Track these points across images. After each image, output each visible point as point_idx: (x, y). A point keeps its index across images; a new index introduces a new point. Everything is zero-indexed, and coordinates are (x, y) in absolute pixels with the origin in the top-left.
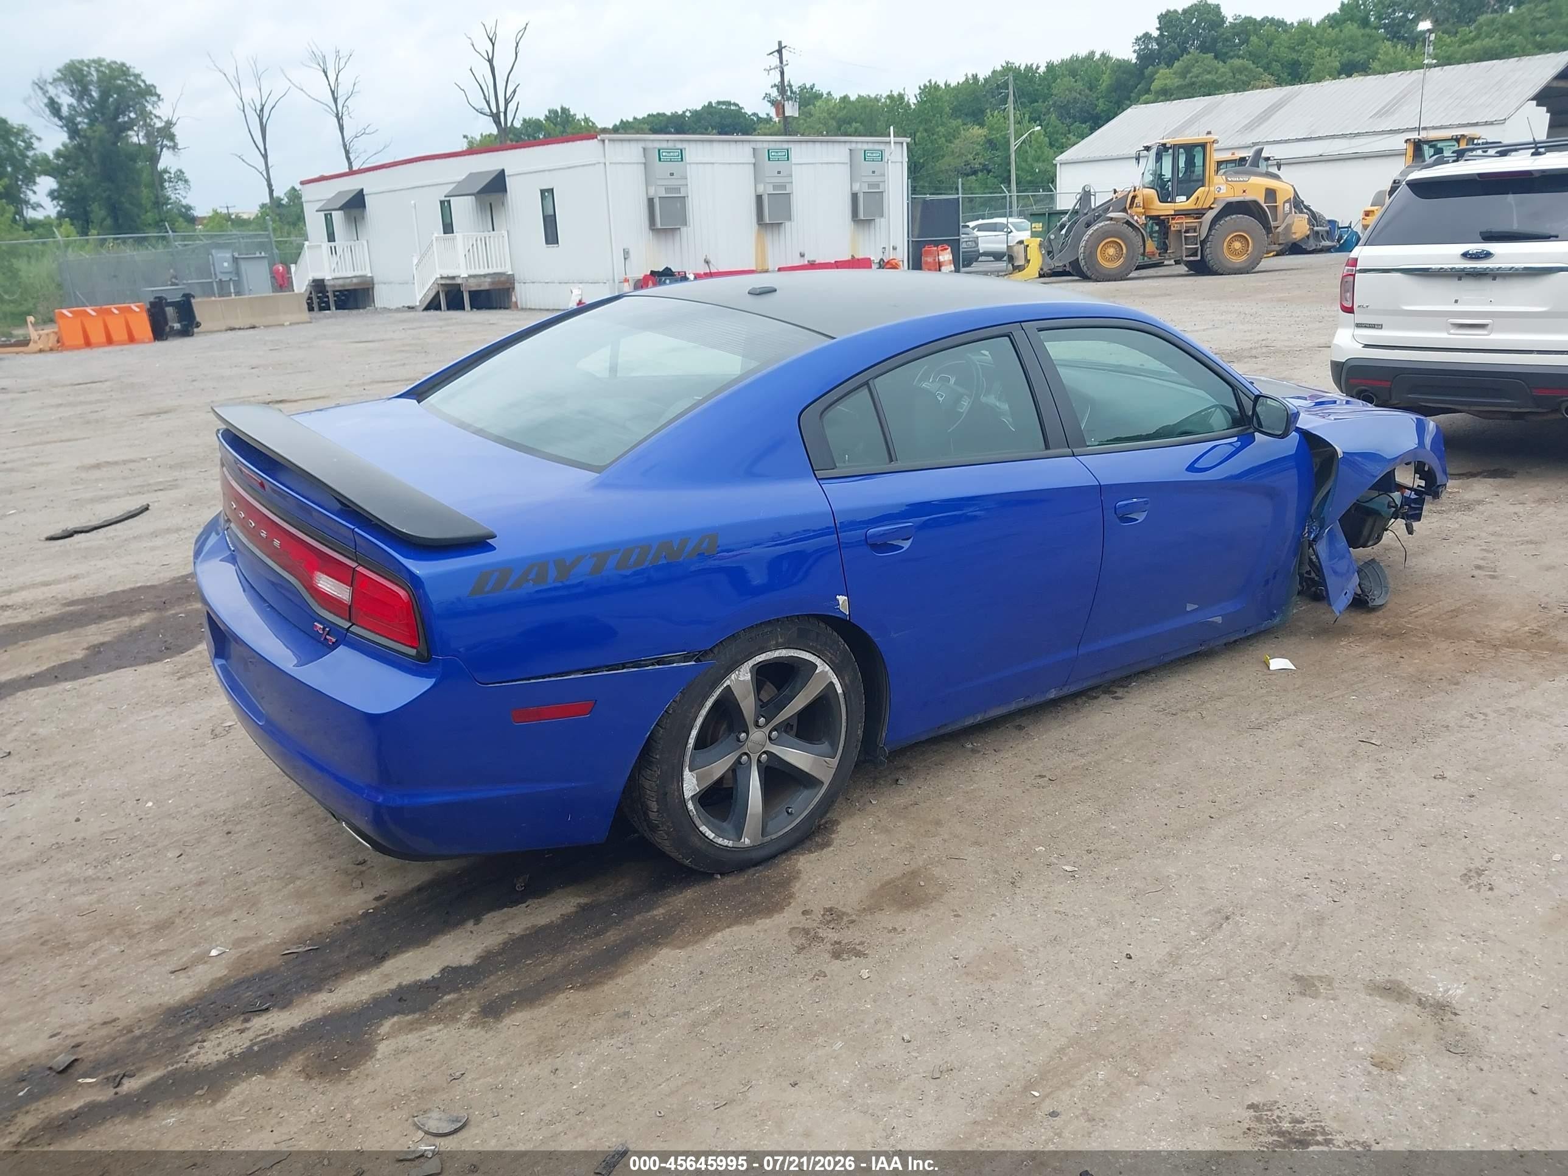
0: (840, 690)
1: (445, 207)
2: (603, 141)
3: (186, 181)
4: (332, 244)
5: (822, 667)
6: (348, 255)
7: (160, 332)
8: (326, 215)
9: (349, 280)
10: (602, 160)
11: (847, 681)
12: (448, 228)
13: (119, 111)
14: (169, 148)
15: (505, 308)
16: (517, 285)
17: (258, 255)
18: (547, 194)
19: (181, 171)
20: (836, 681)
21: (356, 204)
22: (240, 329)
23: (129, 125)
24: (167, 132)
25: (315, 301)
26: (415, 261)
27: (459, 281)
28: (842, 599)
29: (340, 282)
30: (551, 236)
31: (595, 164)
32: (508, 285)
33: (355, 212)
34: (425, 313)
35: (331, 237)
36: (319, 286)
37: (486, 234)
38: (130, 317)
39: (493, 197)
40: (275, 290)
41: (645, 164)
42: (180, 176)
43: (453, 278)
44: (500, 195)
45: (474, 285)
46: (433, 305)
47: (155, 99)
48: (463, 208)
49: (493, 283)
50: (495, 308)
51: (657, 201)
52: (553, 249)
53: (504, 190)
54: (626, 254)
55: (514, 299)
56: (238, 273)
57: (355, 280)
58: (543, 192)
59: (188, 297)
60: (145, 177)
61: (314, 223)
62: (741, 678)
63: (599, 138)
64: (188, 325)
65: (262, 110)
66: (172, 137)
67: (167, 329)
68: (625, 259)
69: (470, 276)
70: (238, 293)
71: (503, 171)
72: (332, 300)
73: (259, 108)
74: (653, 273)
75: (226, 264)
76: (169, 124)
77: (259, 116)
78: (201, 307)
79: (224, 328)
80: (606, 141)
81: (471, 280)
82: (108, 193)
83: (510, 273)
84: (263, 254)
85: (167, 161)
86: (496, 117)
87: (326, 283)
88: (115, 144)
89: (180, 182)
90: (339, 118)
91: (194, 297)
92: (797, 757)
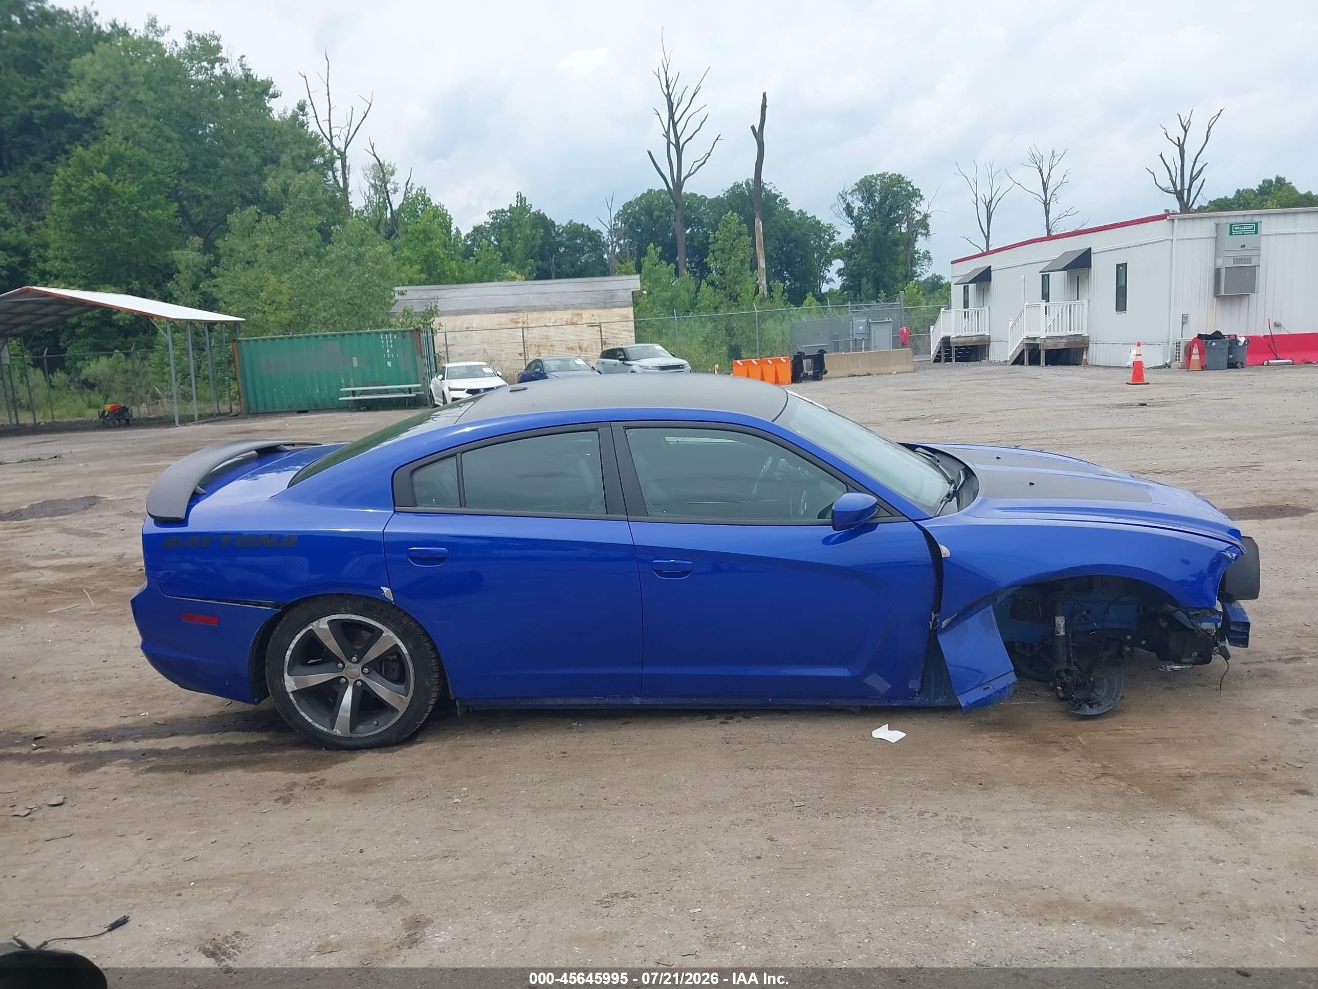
0: (405, 652)
1: (1045, 280)
2: (1173, 220)
3: (930, 259)
4: (966, 310)
5: (388, 633)
6: (975, 317)
7: (797, 377)
8: (965, 287)
9: (970, 338)
10: (1170, 237)
11: (411, 647)
12: (1046, 296)
13: (892, 210)
14: (922, 234)
15: (1076, 365)
16: (1091, 345)
17: (886, 320)
18: (1122, 269)
19: (928, 252)
20: (400, 644)
21: (984, 278)
22: (858, 376)
23: (899, 220)
24: (924, 223)
25: (943, 354)
26: (1011, 323)
27: (1038, 342)
28: (385, 589)
29: (962, 339)
30: (1121, 305)
31: (1162, 241)
32: (1083, 345)
33: (983, 284)
34: (1012, 367)
35: (966, 305)
36: (946, 341)
37: (1072, 303)
38: (778, 366)
39: (1080, 271)
40: (895, 346)
41: (1216, 238)
42: (927, 256)
43: (1035, 339)
44: (1085, 270)
45: (1050, 345)
46: (1019, 361)
47: (918, 199)
48: (1058, 279)
49: (1068, 343)
50: (1069, 364)
51: (1223, 271)
52: (1122, 316)
53: (1089, 265)
54: (1185, 319)
55: (1084, 357)
56: (869, 335)
57: (974, 339)
58: (1118, 266)
59: (822, 352)
60: (901, 257)
61: (957, 293)
62: (321, 626)
63: (1168, 218)
64: (819, 372)
65: (991, 201)
66: (926, 227)
67: (802, 375)
68: (1183, 323)
69: (1047, 338)
70: (867, 348)
71: (1090, 249)
72: (953, 353)
73: (988, 201)
74: (1200, 336)
75: (861, 328)
76: (926, 216)
77: (987, 207)
78: (829, 360)
79: (848, 374)
80: (1176, 221)
81: (1049, 341)
82: (875, 270)
83: (1086, 335)
84: (890, 320)
85: (921, 245)
86: (1179, 195)
87: (951, 340)
88: (885, 234)
89: (926, 260)
90: (1046, 204)
91: (826, 352)
92: (382, 690)
